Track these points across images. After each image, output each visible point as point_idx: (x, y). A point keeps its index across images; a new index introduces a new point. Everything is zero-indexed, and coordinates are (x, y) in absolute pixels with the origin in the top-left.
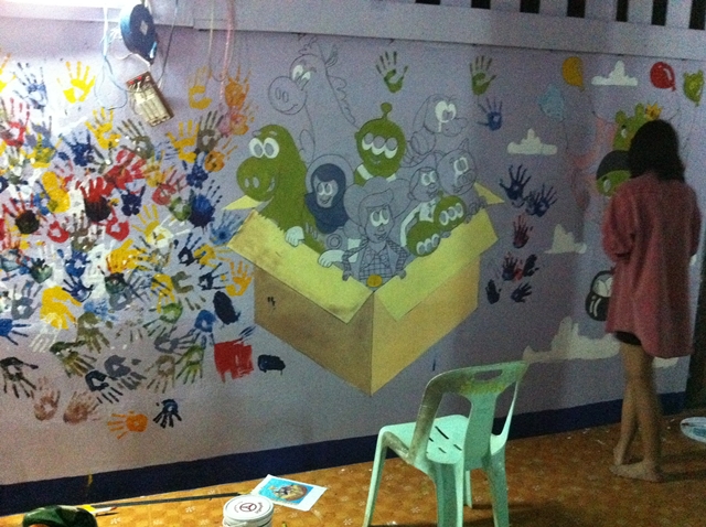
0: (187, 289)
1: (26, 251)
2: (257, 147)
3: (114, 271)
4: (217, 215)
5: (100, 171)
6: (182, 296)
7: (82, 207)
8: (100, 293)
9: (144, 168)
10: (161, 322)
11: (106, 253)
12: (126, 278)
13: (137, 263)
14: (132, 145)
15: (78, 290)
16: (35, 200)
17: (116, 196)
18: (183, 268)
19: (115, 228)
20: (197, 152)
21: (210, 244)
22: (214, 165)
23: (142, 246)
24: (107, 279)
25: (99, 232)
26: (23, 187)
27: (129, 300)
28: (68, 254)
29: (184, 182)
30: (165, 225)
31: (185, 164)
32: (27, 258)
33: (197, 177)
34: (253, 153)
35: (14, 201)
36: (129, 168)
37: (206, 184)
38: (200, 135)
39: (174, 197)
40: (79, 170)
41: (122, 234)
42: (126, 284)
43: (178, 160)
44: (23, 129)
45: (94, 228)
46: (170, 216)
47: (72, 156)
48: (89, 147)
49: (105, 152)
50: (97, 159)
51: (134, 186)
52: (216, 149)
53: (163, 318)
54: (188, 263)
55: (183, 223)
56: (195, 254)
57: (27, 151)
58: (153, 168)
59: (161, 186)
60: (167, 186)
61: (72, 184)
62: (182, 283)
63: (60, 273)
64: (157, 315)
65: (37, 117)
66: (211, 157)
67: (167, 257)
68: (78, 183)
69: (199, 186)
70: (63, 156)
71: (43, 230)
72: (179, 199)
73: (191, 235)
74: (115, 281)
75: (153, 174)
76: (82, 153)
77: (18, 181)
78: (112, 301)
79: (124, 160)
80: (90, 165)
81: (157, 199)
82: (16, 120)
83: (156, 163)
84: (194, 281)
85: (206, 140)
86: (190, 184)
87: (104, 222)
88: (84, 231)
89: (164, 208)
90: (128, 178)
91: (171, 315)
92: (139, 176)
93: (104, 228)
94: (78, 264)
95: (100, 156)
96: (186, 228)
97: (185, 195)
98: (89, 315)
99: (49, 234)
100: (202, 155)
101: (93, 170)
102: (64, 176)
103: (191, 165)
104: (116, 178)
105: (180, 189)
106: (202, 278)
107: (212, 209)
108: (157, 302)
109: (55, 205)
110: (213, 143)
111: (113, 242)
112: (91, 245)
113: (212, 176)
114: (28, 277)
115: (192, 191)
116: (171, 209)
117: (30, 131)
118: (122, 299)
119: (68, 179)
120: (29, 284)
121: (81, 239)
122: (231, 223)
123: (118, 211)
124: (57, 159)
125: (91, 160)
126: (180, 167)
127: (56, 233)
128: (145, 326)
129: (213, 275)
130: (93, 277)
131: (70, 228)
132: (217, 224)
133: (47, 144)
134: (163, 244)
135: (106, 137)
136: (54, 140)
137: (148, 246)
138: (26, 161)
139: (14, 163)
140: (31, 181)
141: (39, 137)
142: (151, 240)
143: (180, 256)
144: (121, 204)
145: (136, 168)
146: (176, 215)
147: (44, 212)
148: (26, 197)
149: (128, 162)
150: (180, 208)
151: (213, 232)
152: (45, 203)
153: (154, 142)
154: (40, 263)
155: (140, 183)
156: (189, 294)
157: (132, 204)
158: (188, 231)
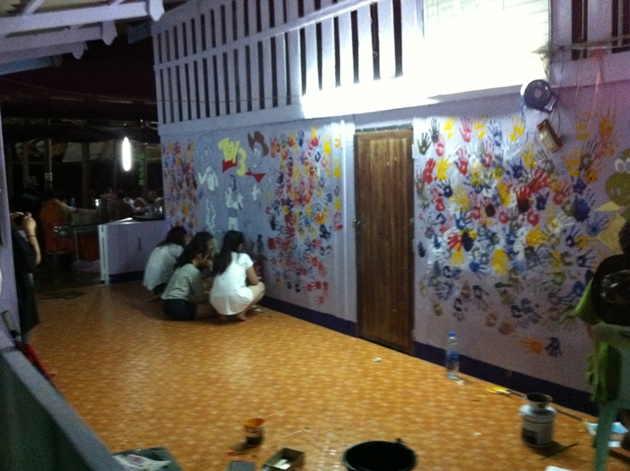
0: (569, 264)
1: (489, 227)
2: (620, 165)
3: (530, 244)
4: (591, 214)
5: (526, 182)
6: (566, 268)
7: (516, 203)
8: (521, 257)
9: (549, 180)
10: (551, 283)
11: (526, 233)
12: (535, 250)
13: (541, 242)
14: (543, 166)
15: (511, 253)
16: (495, 198)
17: (533, 198)
18: (568, 249)
19: (532, 218)
20: (580, 169)
21: (586, 235)
22: (591, 179)
23: (545, 231)
24: (526, 249)
25: (523, 220)
26: (489, 190)
27: (535, 265)
28: (507, 231)
29: (571, 190)
30: (559, 218)
31: (572, 178)
32: (489, 231)
33: (580, 187)
34: (617, 169)
35: (485, 198)
36: (541, 180)
37: (585, 192)
38: (583, 158)
39: (565, 200)
40: (515, 181)
41: (534, 223)
42: (535, 254)
43: (568, 175)
44: (491, 158)
45: (521, 217)
46: (562, 212)
47: (512, 173)
48: (520, 167)
49: (529, 170)
50: (525, 174)
51: (543, 192)
52: (593, 167)
53: (553, 281)
54: (572, 245)
55: (569, 218)
56: (576, 240)
57: (492, 170)
58: (553, 181)
59: (558, 192)
60: (562, 193)
61: (512, 188)
62: (567, 260)
63: (503, 242)
64: (551, 278)
65: (497, 151)
66: (588, 173)
67: (558, 239)
68: (515, 189)
69: (581, 193)
70: (508, 173)
71: (497, 215)
72: (568, 202)
73: (574, 227)
74: (530, 251)
75: (553, 185)
76: (517, 171)
77: (488, 187)
78: (527, 263)
79: (538, 175)
80: (521, 178)
81: (557, 201)
82: (487, 153)
83: (556, 177)
84: (573, 259)
85: (586, 161)
86: (575, 191)
87: (526, 213)
88: (515, 218)
89: (559, 207)
90: (539, 187)
91: (558, 279)
92: (546, 186)
93: (526, 217)
94: (512, 238)
95: (526, 173)
96: (571, 221)
97: (572, 198)
98: (515, 269)
99: (500, 218)
100: (582, 172)
101: (522, 181)
102: (508, 184)
103: (576, 180)
104: (534, 187)
105: (569, 194)
106: (580, 258)
107: (588, 210)
108: (551, 269)
109: (503, 201)
110: (590, 163)
111: (530, 226)
112: (519, 226)
113: (589, 186)
114: (487, 242)
115: (576, 197)
116: (563, 208)
117: (494, 159)
118: (532, 264)
119: (510, 186)
120: (489, 246)
121: (514, 223)
122: (601, 221)
123: (534, 207)
124: (505, 175)
125: (521, 175)
126: (569, 180)
127: (503, 218)
128: (544, 283)
129: (587, 257)
130: (519, 247)
131: (509, 215)
132: (591, 220)
133: (500, 166)
134: (557, 231)
135: (529, 162)
136: (504, 164)
137: (548, 231)
138: (491, 176)
139: (486, 176)
140: (493, 186)
141: (497, 162)
142: (550, 228)
143: (567, 240)
144: (535, 203)
145: (545, 180)
146: (566, 212)
147: (498, 205)
148: (490, 196)
149: (540, 176)
150: (568, 207)
151: (589, 226)
152: (498, 200)
153: (555, 163)
154: (494, 234)
155: (547, 190)
156: (570, 268)
157: (541, 203)
158: (572, 224)
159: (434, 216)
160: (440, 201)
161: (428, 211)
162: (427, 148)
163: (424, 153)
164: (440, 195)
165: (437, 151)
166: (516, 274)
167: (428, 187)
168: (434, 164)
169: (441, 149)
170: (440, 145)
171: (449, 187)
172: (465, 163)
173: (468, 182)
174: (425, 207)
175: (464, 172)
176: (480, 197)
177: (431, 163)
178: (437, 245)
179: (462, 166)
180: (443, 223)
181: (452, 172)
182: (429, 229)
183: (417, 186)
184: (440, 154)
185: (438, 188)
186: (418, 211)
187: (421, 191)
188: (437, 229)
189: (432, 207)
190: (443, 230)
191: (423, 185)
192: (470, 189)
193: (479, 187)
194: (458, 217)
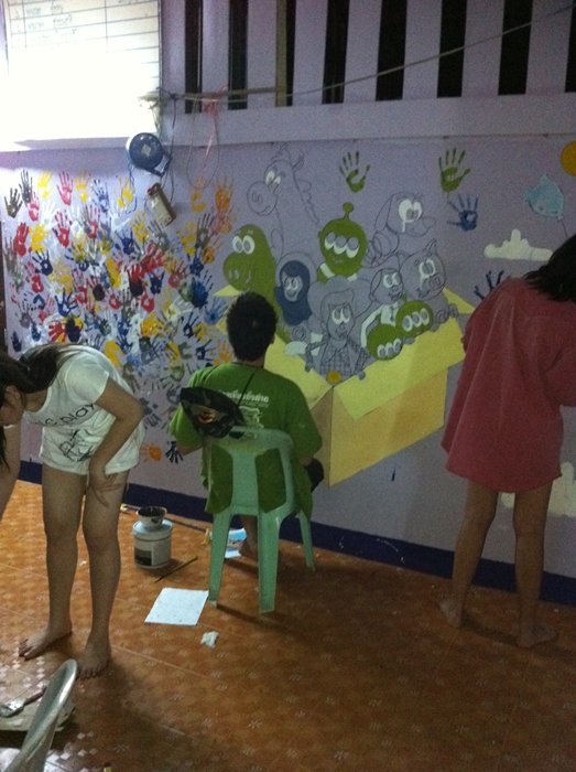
0: (188, 357)
1: (97, 313)
2: (238, 244)
3: (145, 335)
4: (209, 299)
5: (138, 259)
6: (185, 362)
7: (128, 285)
8: (136, 349)
9: (163, 258)
10: (170, 379)
11: (141, 320)
12: (151, 341)
13: (158, 331)
14: (156, 240)
15: (124, 345)
16: (103, 277)
17: (147, 279)
18: (185, 339)
19: (146, 303)
20: (197, 246)
21: (205, 324)
22: (208, 258)
23: (161, 317)
24: (140, 340)
25: (137, 305)
26: (97, 268)
27: (152, 359)
28: (119, 319)
29: (188, 271)
30: (176, 304)
31: (189, 257)
32: (98, 318)
33: (197, 267)
34: (235, 248)
35: (92, 277)
36: (155, 257)
37: (202, 273)
38: (198, 234)
39: (182, 282)
40: (126, 257)
41: (150, 308)
42: (151, 346)
43: (184, 253)
44: (96, 227)
45: (134, 301)
46: (179, 297)
47: (122, 247)
48: (132, 241)
49: (141, 245)
50: (136, 250)
51: (157, 272)
52: (209, 245)
53: (172, 376)
54: (190, 335)
55: (187, 304)
56: (194, 329)
57: (99, 243)
58: (168, 259)
59: (174, 273)
60: (178, 273)
61: (123, 267)
62: (186, 352)
63: (115, 331)
64: (169, 373)
65: (104, 219)
66: (206, 251)
67: (176, 329)
68: (126, 267)
69: (198, 274)
70: (117, 247)
71: (107, 299)
72: (185, 284)
73: (192, 313)
74: (145, 341)
75: (169, 263)
76: (128, 245)
77: (95, 263)
78: (143, 356)
79: (151, 251)
80: (132, 254)
81: (173, 284)
82: (93, 220)
83: (171, 255)
84: (192, 351)
85: (202, 237)
86: (192, 272)
87: (140, 297)
88: (128, 303)
89: (175, 290)
90: (154, 266)
91: (177, 375)
92: (160, 264)
93: (140, 302)
94: (125, 327)
95: (138, 248)
96: (189, 308)
97: (189, 280)
98: (129, 365)
99: (110, 303)
100: (199, 249)
101: (134, 258)
102: (118, 261)
103: (192, 258)
104: (147, 265)
105: (186, 276)
106: (198, 350)
107: (206, 295)
108: (170, 363)
109: (113, 282)
110: (207, 239)
111: (145, 312)
112: (133, 313)
113: (206, 267)
114: (98, 331)
115: (193, 279)
116: (180, 292)
117: (100, 228)
118: (148, 357)
119: (120, 264)
120: (98, 336)
121: (127, 308)
122: (219, 307)
123: (148, 289)
124: (114, 249)
125: (133, 250)
126: (185, 259)
127: (113, 302)
128: (161, 380)
129: (206, 348)
130: (133, 338)
131: (121, 299)
132: (209, 307)
133: (108, 238)
134: (174, 318)
135: (141, 234)
136: (113, 235)
137: (165, 318)
138: (98, 249)
139: (91, 250)
140: (101, 263)
141: (104, 233)
142: (167, 315)
143: (185, 329)
144: (150, 284)
145: (159, 257)
146: (182, 296)
147: (107, 286)
148: (98, 275)
149: (154, 252)
150: (185, 291)
151: (207, 313)
152: (108, 279)
153: (170, 238)
154: (104, 322)
155: (162, 269)
156: (189, 361)
157: (156, 285)
158: (190, 310)
159: (30, 299)
160: (37, 279)
161: (22, 291)
162: (17, 209)
163: (14, 216)
164: (37, 271)
165: (31, 213)
166: (131, 370)
167: (20, 260)
168: (28, 231)
169: (35, 211)
170: (34, 206)
171: (48, 261)
172: (67, 232)
173: (71, 255)
174: (18, 286)
175: (65, 243)
176: (86, 275)
177: (23, 229)
178: (36, 336)
179: (63, 235)
180: (42, 307)
181: (51, 242)
182: (25, 315)
183: (7, 259)
184: (34, 219)
185: (34, 262)
186: (9, 291)
187: (12, 266)
188: (35, 315)
189: (28, 287)
190: (42, 317)
191: (15, 257)
192: (74, 265)
193: (84, 264)
194: (60, 300)
